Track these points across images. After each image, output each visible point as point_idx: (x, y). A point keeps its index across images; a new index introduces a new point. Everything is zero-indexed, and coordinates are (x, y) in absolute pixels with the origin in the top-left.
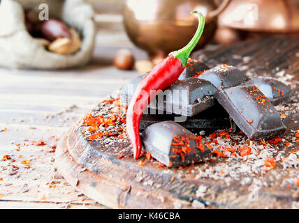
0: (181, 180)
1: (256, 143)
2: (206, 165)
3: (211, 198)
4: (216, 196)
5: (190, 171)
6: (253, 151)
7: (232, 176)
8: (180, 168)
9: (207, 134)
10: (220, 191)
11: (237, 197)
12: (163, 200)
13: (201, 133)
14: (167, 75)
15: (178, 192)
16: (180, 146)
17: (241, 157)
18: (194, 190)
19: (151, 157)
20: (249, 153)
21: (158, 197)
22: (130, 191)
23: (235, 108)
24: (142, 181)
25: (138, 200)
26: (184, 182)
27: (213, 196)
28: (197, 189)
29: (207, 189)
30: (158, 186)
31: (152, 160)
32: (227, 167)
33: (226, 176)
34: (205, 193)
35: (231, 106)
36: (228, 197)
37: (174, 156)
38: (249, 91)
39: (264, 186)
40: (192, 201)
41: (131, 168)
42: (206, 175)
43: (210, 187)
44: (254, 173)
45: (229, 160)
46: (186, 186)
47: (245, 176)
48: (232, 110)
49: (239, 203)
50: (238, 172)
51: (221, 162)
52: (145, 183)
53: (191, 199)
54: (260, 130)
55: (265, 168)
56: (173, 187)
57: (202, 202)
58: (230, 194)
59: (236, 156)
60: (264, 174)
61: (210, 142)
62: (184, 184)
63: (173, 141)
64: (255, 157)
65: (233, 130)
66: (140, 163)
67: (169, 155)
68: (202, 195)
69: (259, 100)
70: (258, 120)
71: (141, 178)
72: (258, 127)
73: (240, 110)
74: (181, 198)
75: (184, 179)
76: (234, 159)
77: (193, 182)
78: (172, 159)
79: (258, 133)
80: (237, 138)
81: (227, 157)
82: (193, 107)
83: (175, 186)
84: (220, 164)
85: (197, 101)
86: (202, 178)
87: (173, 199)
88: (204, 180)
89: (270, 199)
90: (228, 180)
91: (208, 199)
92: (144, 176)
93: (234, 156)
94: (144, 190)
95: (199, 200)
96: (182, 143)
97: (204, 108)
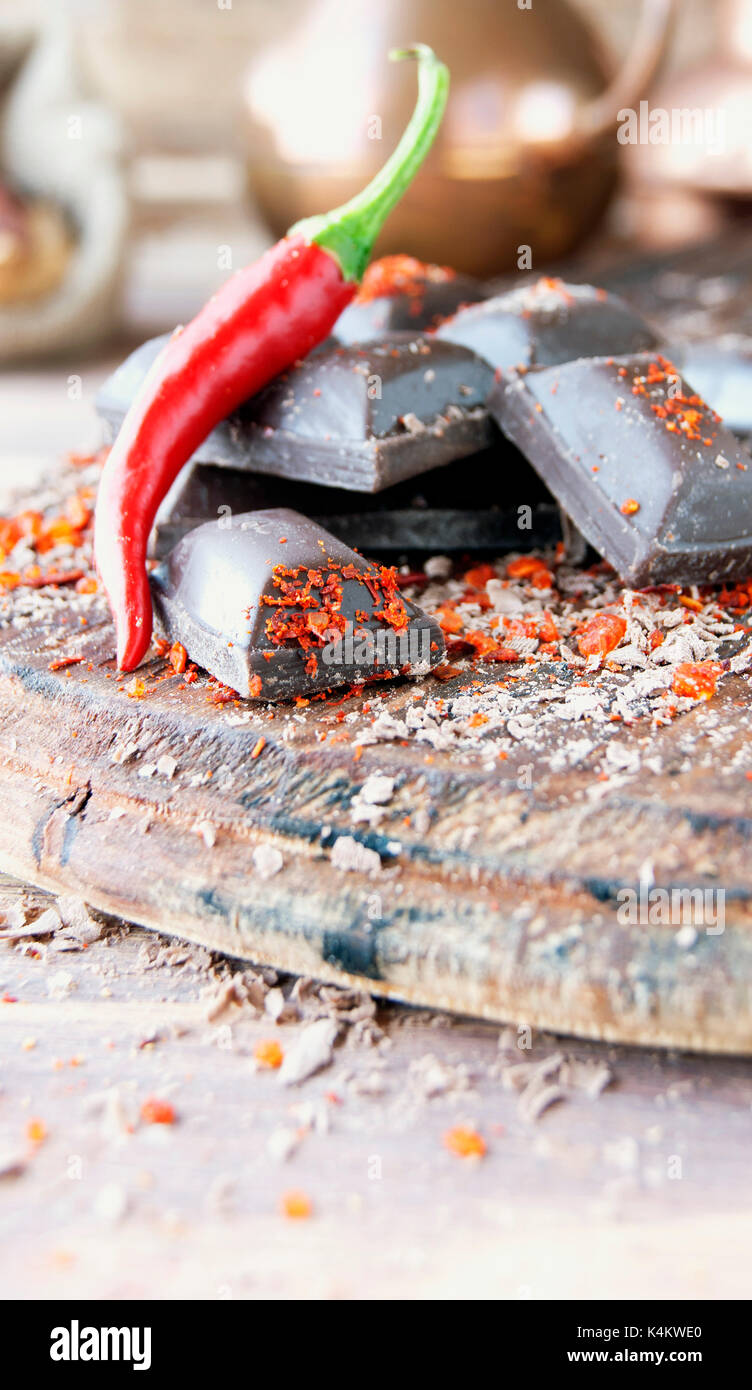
0: (292, 753)
1: (654, 601)
2: (418, 692)
3: (412, 826)
4: (434, 817)
5: (341, 715)
6: (633, 632)
7: (518, 733)
8: (302, 703)
9: (456, 574)
10: (450, 794)
11: (524, 819)
12: (210, 840)
13: (433, 567)
14: (277, 322)
15: (276, 803)
16: (299, 607)
17: (578, 661)
18: (343, 795)
19: (188, 662)
20: (615, 640)
21: (195, 828)
22: (83, 805)
23: (566, 455)
24: (134, 759)
25: (109, 841)
26: (302, 761)
27: (420, 819)
28: (356, 791)
29: (396, 789)
30: (197, 779)
31: (188, 676)
32: (505, 698)
33: (491, 735)
34: (386, 804)
35: (552, 447)
36: (485, 820)
37: (270, 653)
38: (629, 376)
39: (647, 774)
40: (329, 842)
41: (95, 708)
42: (401, 729)
43: (410, 780)
44: (617, 720)
45: (523, 671)
46: (309, 777)
47: (573, 735)
48: (558, 462)
49: (530, 845)
50: (548, 717)
51: (487, 679)
52: (146, 770)
53: (326, 832)
54: (671, 545)
55: (672, 699)
56: (258, 783)
57: (372, 844)
58: (491, 809)
59: (557, 655)
60: (661, 726)
61: (459, 603)
62: (305, 770)
63: (271, 588)
64: (640, 659)
65: (569, 555)
66: (132, 685)
67: (250, 649)
68: (375, 814)
69: (671, 416)
70: (664, 502)
71: (132, 748)
72: (660, 533)
73: (589, 463)
74: (287, 831)
75: (307, 750)
76: (545, 669)
77: (341, 760)
78: (259, 667)
79: (663, 557)
80: (582, 583)
81: (515, 661)
82: (381, 451)
83: (266, 778)
84: (478, 685)
85: (401, 427)
86: (382, 741)
87: (254, 836)
88: (389, 752)
89: (663, 828)
90: (492, 750)
91: (398, 831)
92: (146, 739)
93: (545, 657)
94: (140, 801)
95: (358, 838)
96: (305, 596)
97: (434, 457)
